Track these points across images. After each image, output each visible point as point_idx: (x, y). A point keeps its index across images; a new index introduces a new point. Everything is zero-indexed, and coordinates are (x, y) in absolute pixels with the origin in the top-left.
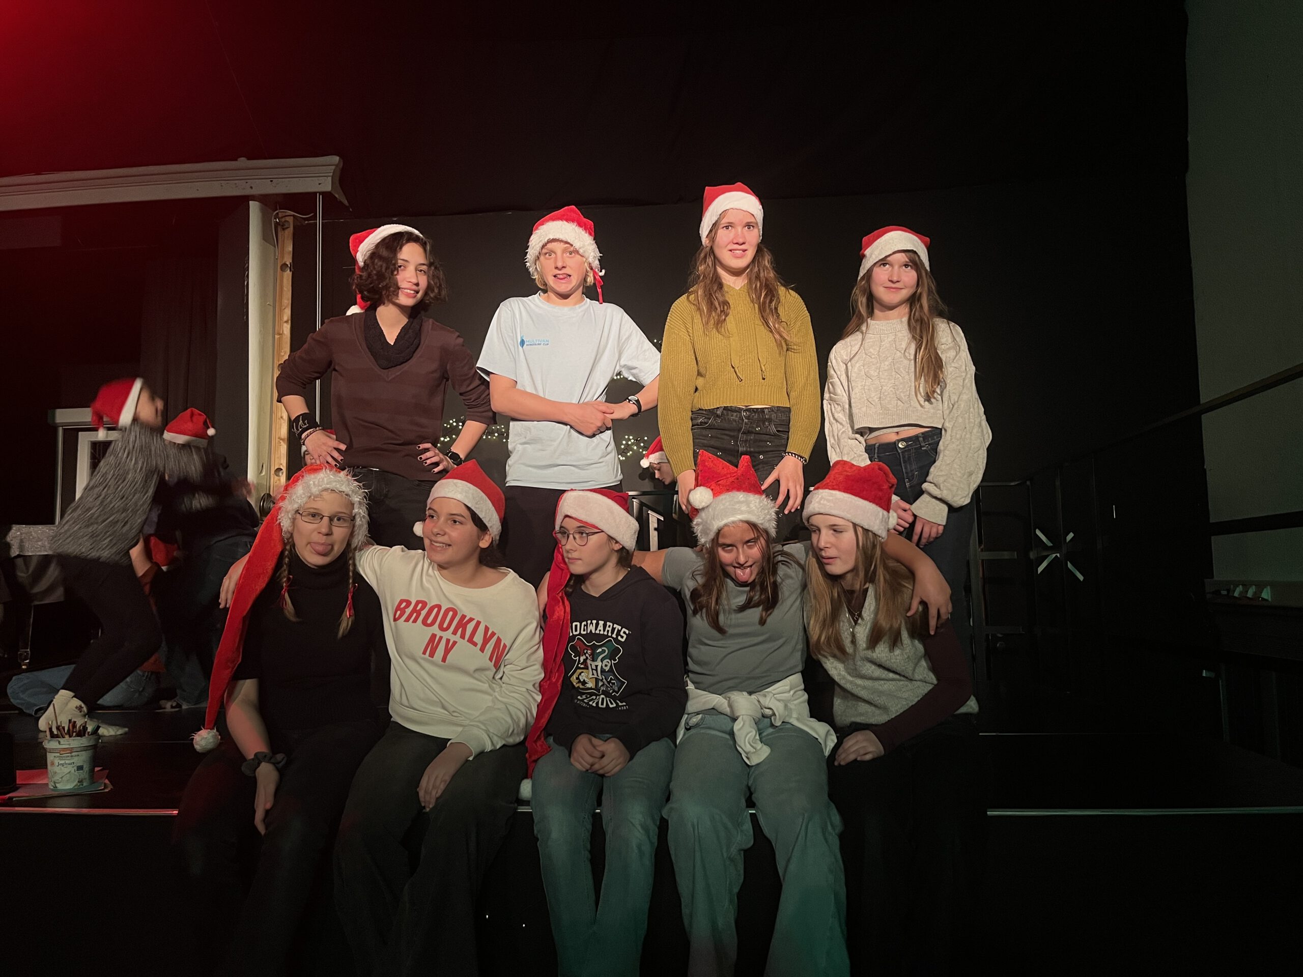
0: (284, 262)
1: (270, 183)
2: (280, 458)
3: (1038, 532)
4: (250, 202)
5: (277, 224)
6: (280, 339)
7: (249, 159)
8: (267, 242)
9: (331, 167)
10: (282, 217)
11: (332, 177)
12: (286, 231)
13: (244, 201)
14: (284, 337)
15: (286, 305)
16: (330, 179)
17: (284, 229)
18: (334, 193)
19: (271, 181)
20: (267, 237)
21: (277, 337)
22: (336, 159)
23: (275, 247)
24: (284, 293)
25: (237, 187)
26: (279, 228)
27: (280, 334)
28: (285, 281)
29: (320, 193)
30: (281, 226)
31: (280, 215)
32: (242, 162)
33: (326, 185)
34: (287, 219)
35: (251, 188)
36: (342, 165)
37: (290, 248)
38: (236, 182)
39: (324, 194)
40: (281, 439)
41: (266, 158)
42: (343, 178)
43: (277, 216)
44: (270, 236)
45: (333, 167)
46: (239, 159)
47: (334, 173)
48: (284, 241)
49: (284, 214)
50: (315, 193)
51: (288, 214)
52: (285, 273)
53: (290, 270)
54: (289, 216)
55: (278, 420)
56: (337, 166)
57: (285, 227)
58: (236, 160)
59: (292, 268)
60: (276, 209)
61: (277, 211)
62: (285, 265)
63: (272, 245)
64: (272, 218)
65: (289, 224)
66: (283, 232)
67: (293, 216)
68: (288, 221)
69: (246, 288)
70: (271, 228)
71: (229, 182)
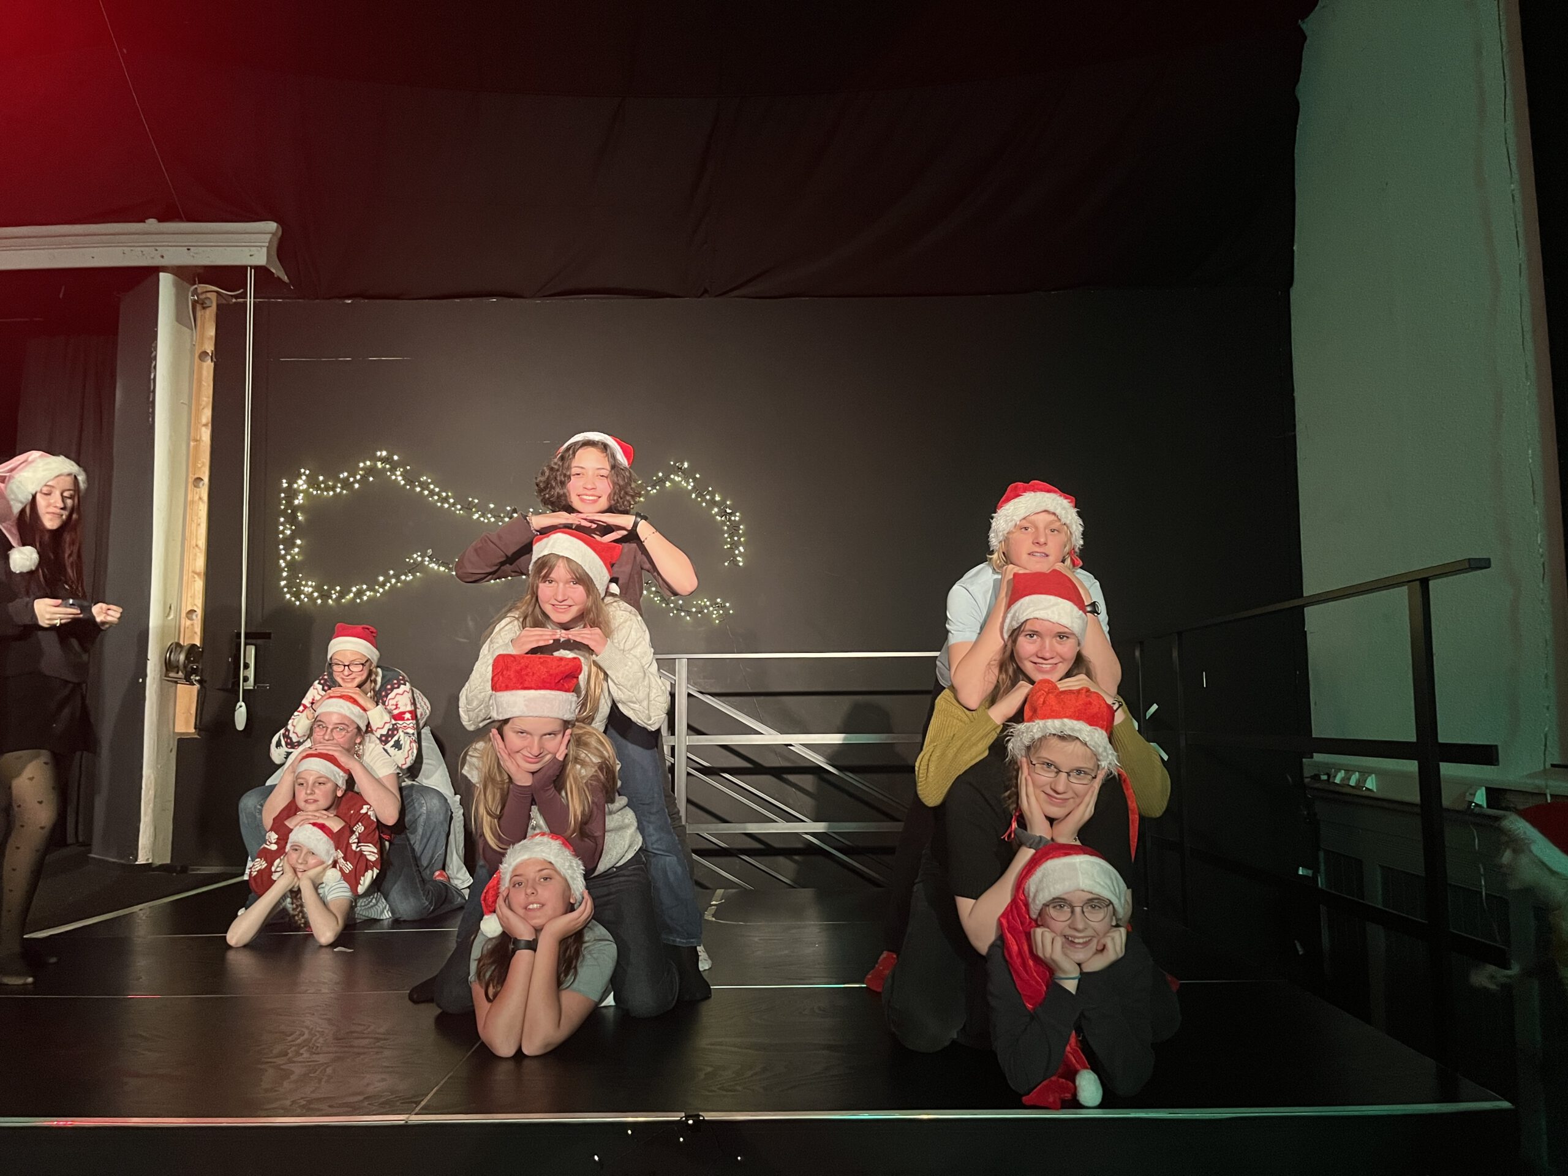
0: (203, 349)
1: (187, 252)
2: (193, 597)
4: (162, 275)
5: (195, 303)
6: (197, 448)
7: (161, 219)
8: (180, 323)
9: (267, 235)
10: (202, 294)
11: (268, 247)
12: (208, 311)
13: (154, 271)
14: (202, 444)
15: (205, 402)
16: (265, 250)
17: (204, 308)
18: (269, 268)
19: (188, 249)
20: (181, 318)
21: (192, 444)
22: (272, 226)
23: (192, 330)
24: (203, 389)
25: (144, 254)
26: (198, 307)
27: (197, 441)
28: (205, 373)
29: (251, 267)
30: (200, 304)
31: (199, 291)
32: (152, 223)
33: (260, 258)
34: (209, 295)
35: (162, 257)
36: (280, 233)
37: (212, 332)
38: (142, 249)
39: (257, 269)
40: (196, 573)
41: (182, 221)
42: (283, 250)
43: (195, 292)
44: (186, 316)
45: (270, 236)
46: (147, 221)
47: (269, 243)
49: (204, 290)
50: (245, 267)
51: (208, 289)
52: (205, 364)
53: (212, 360)
54: (211, 292)
56: (274, 234)
57: (205, 305)
58: (144, 222)
59: (214, 357)
60: (195, 284)
61: (196, 286)
62: (205, 353)
63: (188, 328)
64: (188, 294)
65: (212, 303)
66: (203, 311)
67: (217, 292)
68: (209, 298)
69: (152, 382)
70: (188, 306)
71: (132, 249)
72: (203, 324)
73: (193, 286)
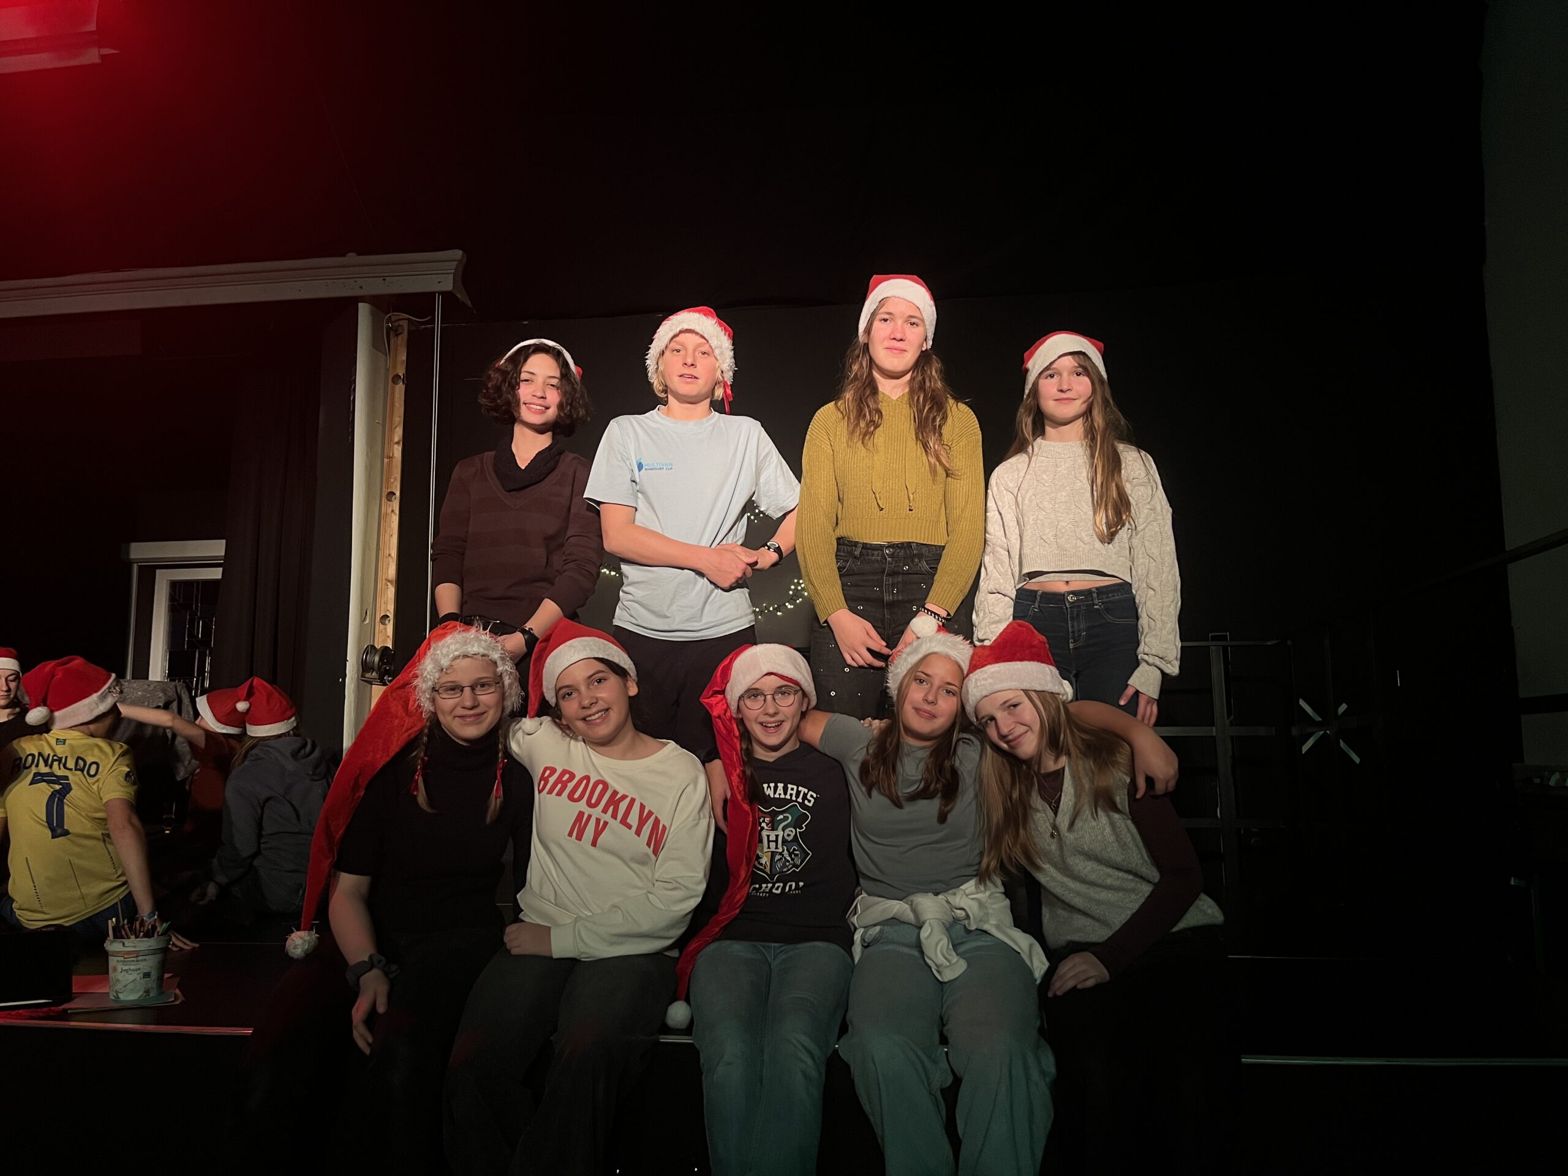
0: (396, 373)
1: (383, 282)
2: (386, 603)
3: (1302, 703)
4: (361, 305)
5: (389, 330)
6: (390, 464)
7: (359, 254)
8: (376, 349)
9: (453, 263)
11: (454, 274)
12: (400, 337)
13: (353, 302)
14: (394, 460)
15: (397, 423)
16: (452, 275)
17: (397, 335)
18: (455, 293)
19: (384, 280)
20: (376, 343)
21: (386, 460)
22: (458, 254)
23: (386, 355)
24: (396, 409)
25: (344, 286)
26: (392, 335)
27: (389, 457)
28: (397, 395)
29: (439, 293)
30: (395, 331)
31: (393, 319)
32: (352, 257)
33: (447, 285)
34: (401, 323)
35: (361, 287)
36: (464, 261)
37: (404, 358)
38: (344, 281)
39: (445, 295)
40: (389, 581)
41: (378, 253)
42: (467, 275)
43: (389, 320)
44: (378, 344)
45: (455, 263)
46: (347, 255)
47: (456, 269)
48: (396, 349)
49: (398, 318)
50: (434, 293)
51: (401, 317)
52: (397, 386)
53: (403, 383)
54: (403, 320)
55: (385, 559)
56: (460, 261)
57: (398, 332)
58: (345, 256)
59: (405, 379)
61: (390, 315)
62: (397, 376)
63: (383, 353)
64: (383, 322)
65: (403, 329)
66: (396, 338)
67: (408, 319)
68: (401, 326)
69: (351, 403)
70: (383, 333)
71: (335, 281)
73: (388, 313)
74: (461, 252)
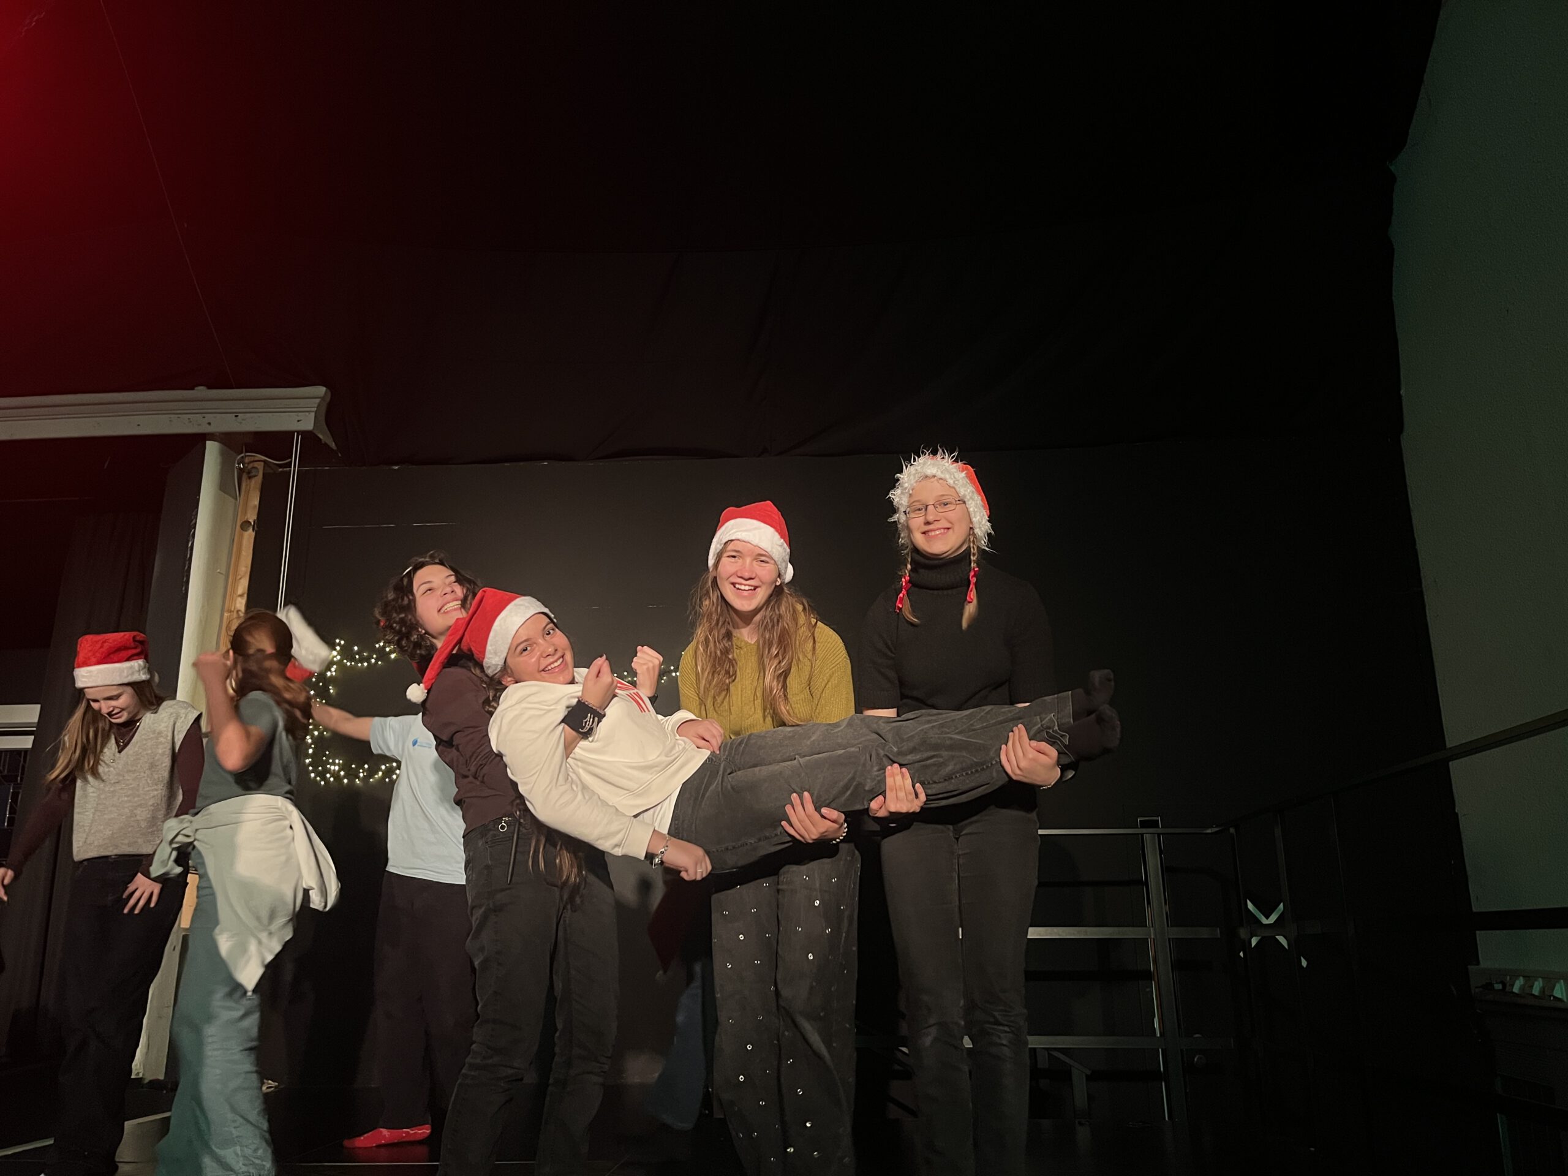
0: (245, 519)
1: (235, 418)
3: (1248, 904)
4: (208, 443)
5: (241, 472)
6: (230, 619)
7: (210, 387)
8: (224, 492)
9: (314, 400)
10: (249, 463)
11: (316, 412)
12: (253, 481)
13: (200, 440)
15: (242, 572)
16: (313, 413)
17: (250, 478)
18: (317, 433)
19: (237, 416)
20: (224, 486)
21: (226, 614)
22: (321, 390)
23: (236, 499)
24: (242, 558)
25: (191, 422)
26: (245, 476)
28: (245, 542)
29: (299, 433)
30: (246, 473)
31: (247, 460)
32: (201, 391)
33: (307, 423)
34: (256, 464)
35: (209, 424)
36: (328, 399)
37: (255, 501)
38: (189, 416)
39: (305, 434)
41: (229, 387)
42: (331, 415)
43: (242, 461)
44: (227, 487)
45: (318, 400)
46: (196, 388)
47: (317, 407)
49: (252, 459)
50: (292, 433)
51: (256, 459)
52: (246, 533)
53: (253, 530)
54: (258, 461)
56: (323, 398)
57: (252, 475)
58: (192, 389)
59: (255, 526)
60: (242, 453)
61: (243, 455)
62: (247, 523)
63: (233, 497)
64: (235, 462)
65: (258, 472)
66: (248, 480)
67: (264, 461)
68: (256, 468)
69: (189, 549)
70: (234, 476)
71: (179, 416)
72: (248, 492)
73: (240, 454)
74: (324, 389)
